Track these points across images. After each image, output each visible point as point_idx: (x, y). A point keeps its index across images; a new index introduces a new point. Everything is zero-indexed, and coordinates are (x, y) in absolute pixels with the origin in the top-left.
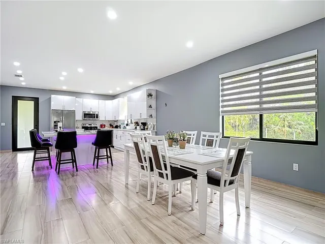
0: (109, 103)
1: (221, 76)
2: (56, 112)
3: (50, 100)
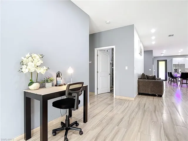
2: (175, 65)
3: (172, 60)
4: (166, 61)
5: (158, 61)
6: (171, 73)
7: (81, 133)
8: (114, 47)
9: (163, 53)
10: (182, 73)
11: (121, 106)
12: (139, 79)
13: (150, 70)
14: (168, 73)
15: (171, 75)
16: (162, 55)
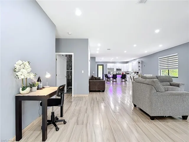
0: (125, 65)
1: (159, 58)
2: (109, 69)
3: (106, 65)
4: (103, 65)
5: (98, 65)
6: (107, 75)
7: (65, 123)
8: (72, 54)
9: (102, 59)
10: (113, 75)
11: (81, 101)
12: (89, 80)
13: (94, 72)
14: (105, 74)
15: (106, 76)
16: (101, 61)
